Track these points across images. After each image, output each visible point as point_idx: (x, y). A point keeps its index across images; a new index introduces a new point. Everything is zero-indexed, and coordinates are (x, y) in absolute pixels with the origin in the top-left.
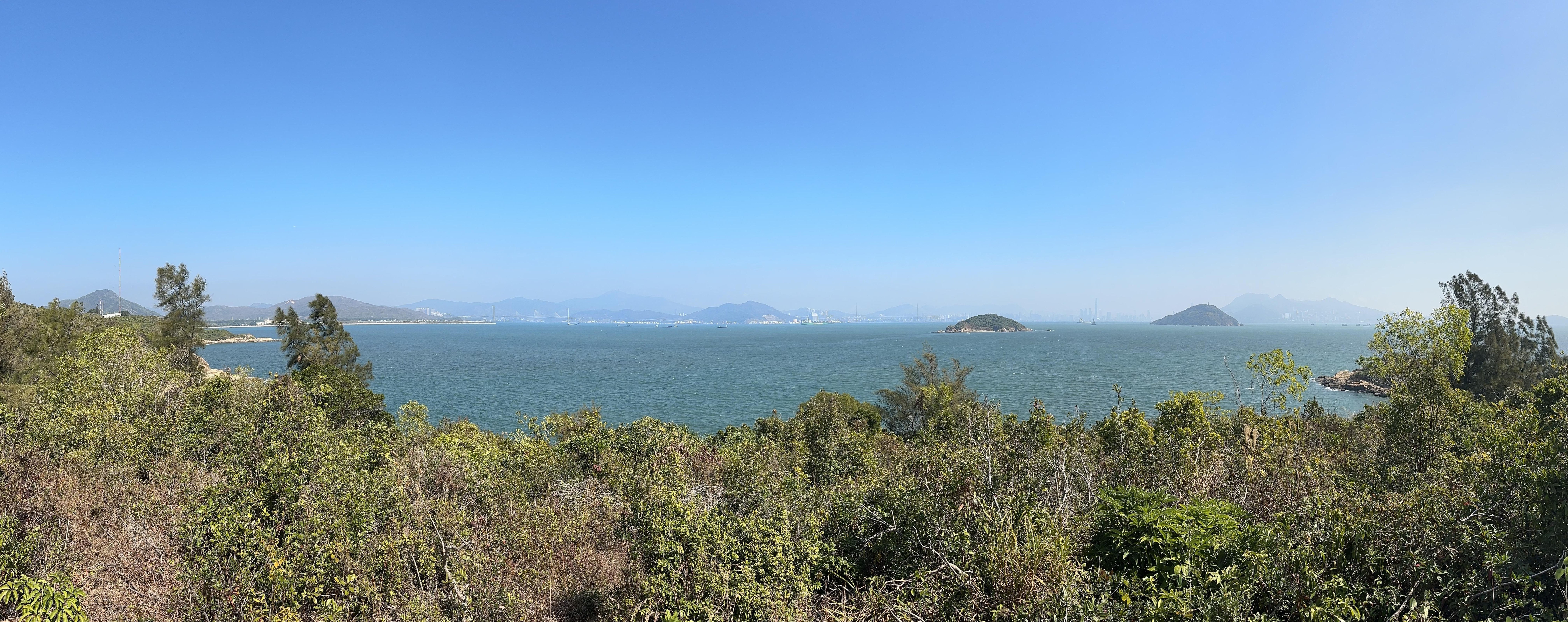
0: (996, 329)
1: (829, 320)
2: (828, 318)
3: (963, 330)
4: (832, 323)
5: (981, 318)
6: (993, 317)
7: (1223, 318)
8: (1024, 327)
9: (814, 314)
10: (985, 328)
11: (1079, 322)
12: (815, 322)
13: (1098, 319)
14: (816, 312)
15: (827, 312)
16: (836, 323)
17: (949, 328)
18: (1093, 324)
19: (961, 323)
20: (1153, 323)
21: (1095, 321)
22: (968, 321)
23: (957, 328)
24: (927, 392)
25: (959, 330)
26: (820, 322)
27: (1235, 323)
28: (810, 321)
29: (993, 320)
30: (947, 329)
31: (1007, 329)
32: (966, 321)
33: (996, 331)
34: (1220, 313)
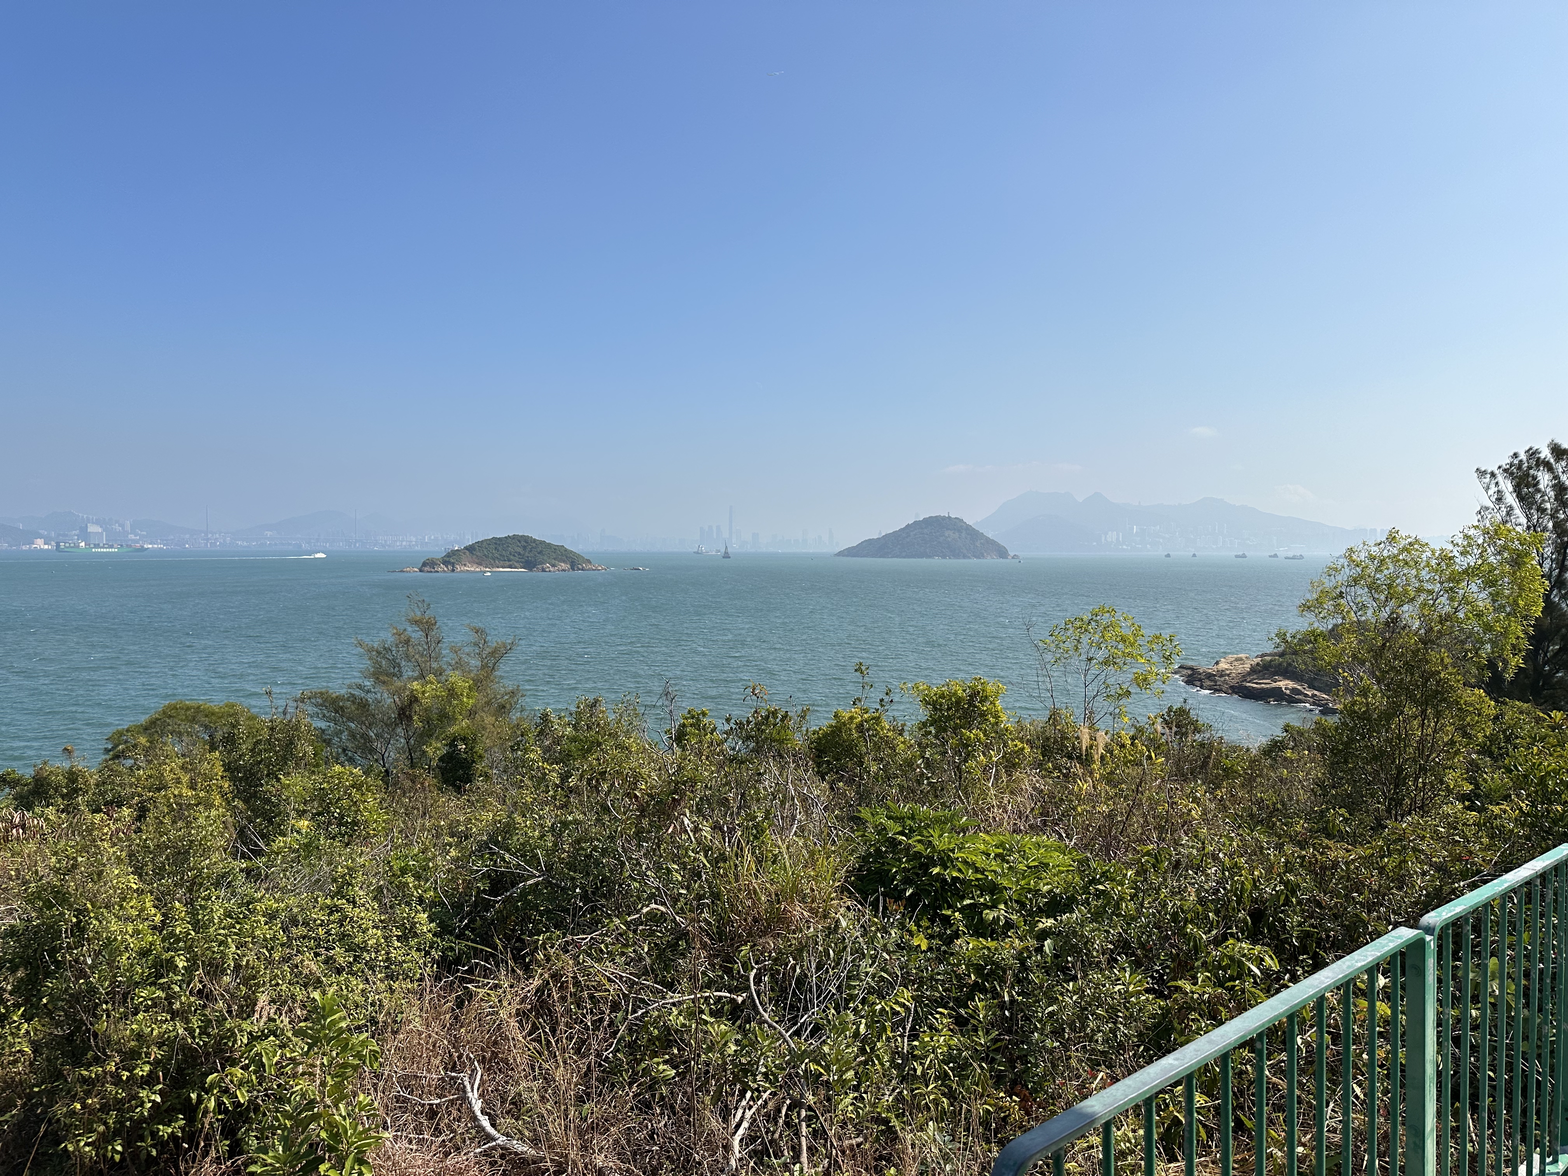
0: (529, 565)
1: (137, 542)
2: (132, 536)
3: (458, 568)
4: (142, 549)
5: (497, 543)
6: (525, 541)
7: (978, 544)
8: (589, 562)
9: (93, 529)
10: (508, 563)
11: (697, 553)
12: (97, 546)
13: (735, 548)
14: (97, 522)
15: (128, 524)
17: (429, 564)
18: (726, 556)
19: (454, 553)
20: (840, 554)
21: (729, 550)
22: (470, 549)
23: (446, 563)
24: (424, 693)
25: (450, 567)
26: (111, 547)
28: (83, 544)
29: (525, 548)
30: (424, 564)
31: (553, 566)
32: (466, 548)
33: (531, 570)
34: (972, 533)
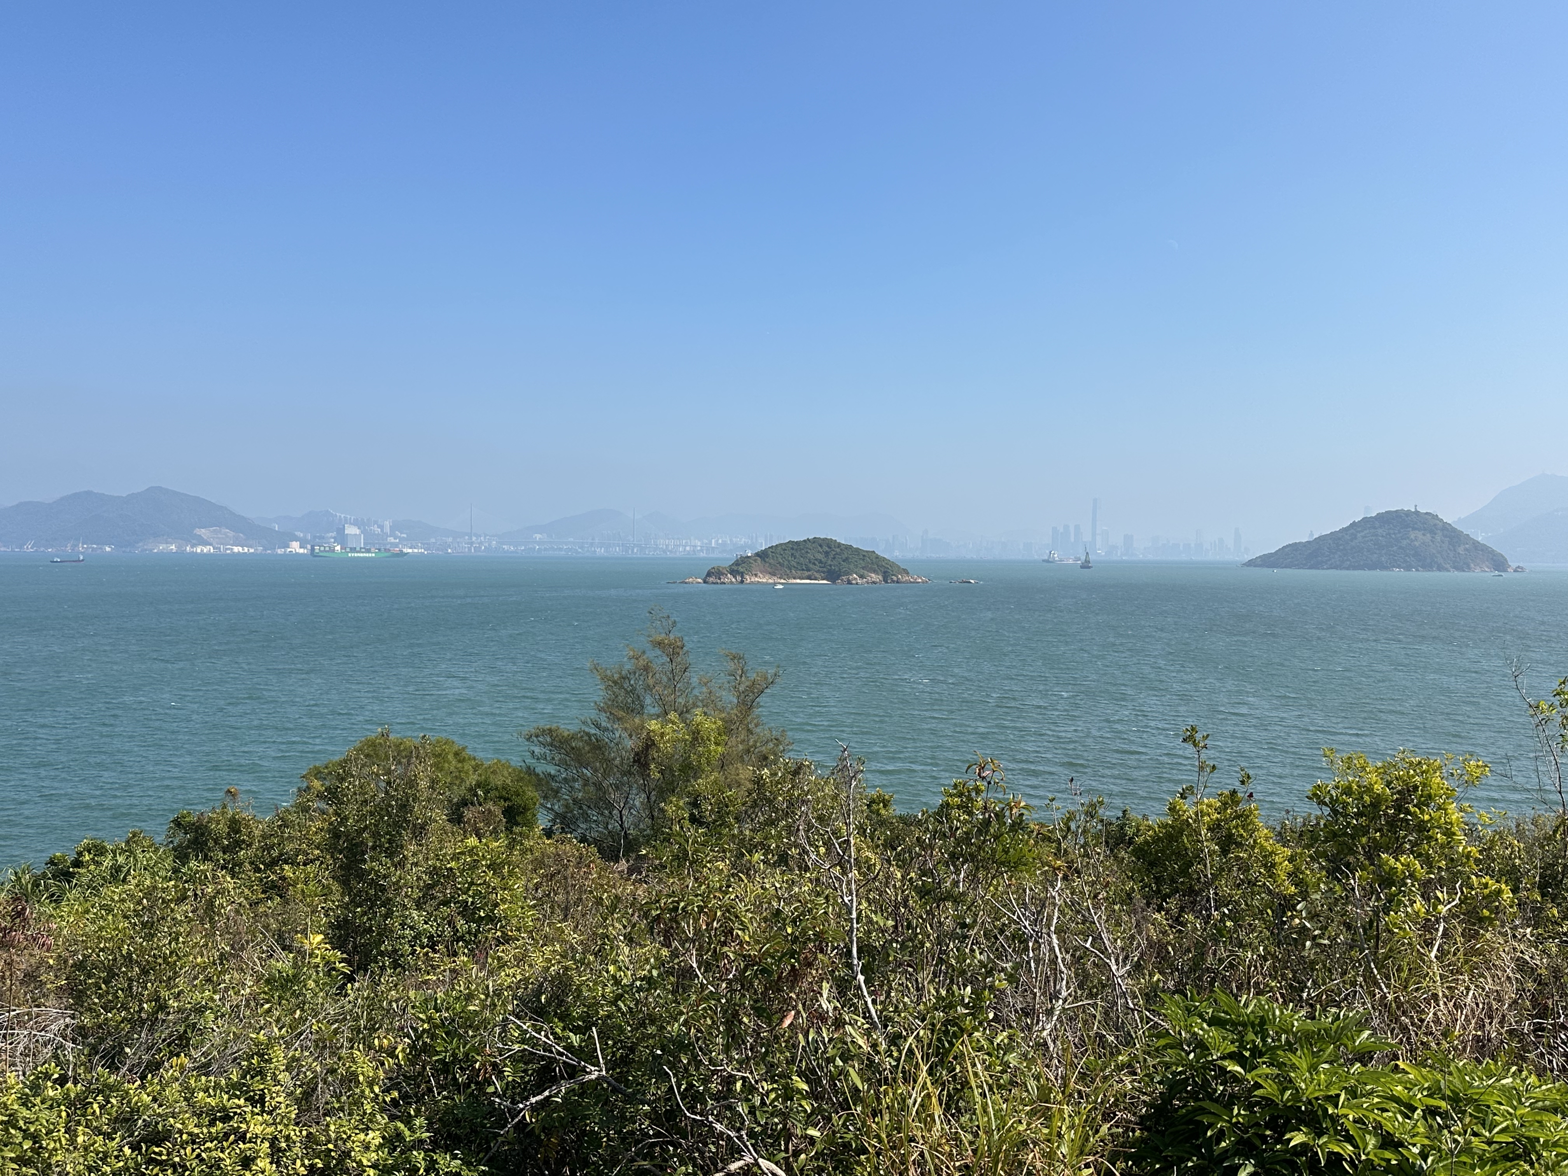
0: (833, 576)
1: (396, 545)
2: (392, 540)
3: (748, 579)
4: (402, 554)
5: (794, 547)
6: (827, 546)
7: (1461, 550)
8: (906, 572)
9: (351, 530)
10: (807, 573)
11: (1047, 561)
12: (353, 550)
13: (1099, 553)
14: (355, 523)
15: (387, 524)
16: (414, 555)
17: (714, 574)
18: (1086, 565)
19: (743, 561)
20: (1251, 563)
21: (1092, 557)
22: (762, 555)
23: (734, 572)
25: (739, 578)
26: (368, 551)
27: (1499, 564)
28: (338, 548)
29: (827, 554)
30: (709, 574)
31: (862, 577)
32: (757, 554)
33: (834, 582)
34: (1452, 535)
